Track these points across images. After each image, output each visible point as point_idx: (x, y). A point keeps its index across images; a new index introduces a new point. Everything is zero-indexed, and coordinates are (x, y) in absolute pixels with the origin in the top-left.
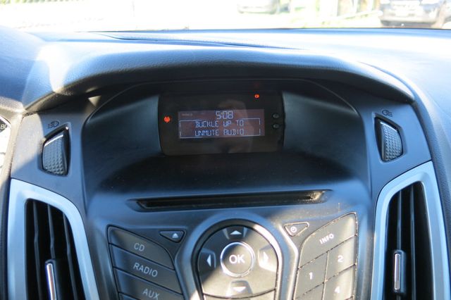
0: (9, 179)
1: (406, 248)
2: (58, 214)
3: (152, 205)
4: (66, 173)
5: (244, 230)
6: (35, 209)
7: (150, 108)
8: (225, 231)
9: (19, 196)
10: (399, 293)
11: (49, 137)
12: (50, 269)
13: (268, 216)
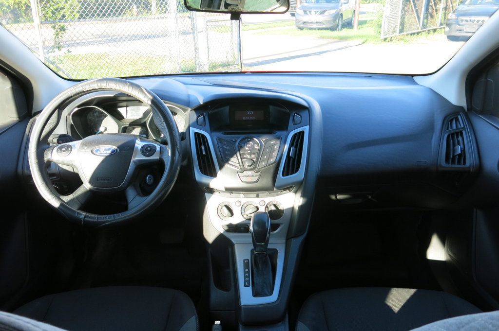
0: (189, 127)
1: (296, 147)
2: (203, 136)
3: (228, 134)
4: (205, 126)
5: (251, 139)
6: (196, 134)
7: (226, 109)
8: (246, 140)
9: (193, 131)
10: (291, 157)
11: (198, 117)
12: (203, 147)
13: (259, 137)
